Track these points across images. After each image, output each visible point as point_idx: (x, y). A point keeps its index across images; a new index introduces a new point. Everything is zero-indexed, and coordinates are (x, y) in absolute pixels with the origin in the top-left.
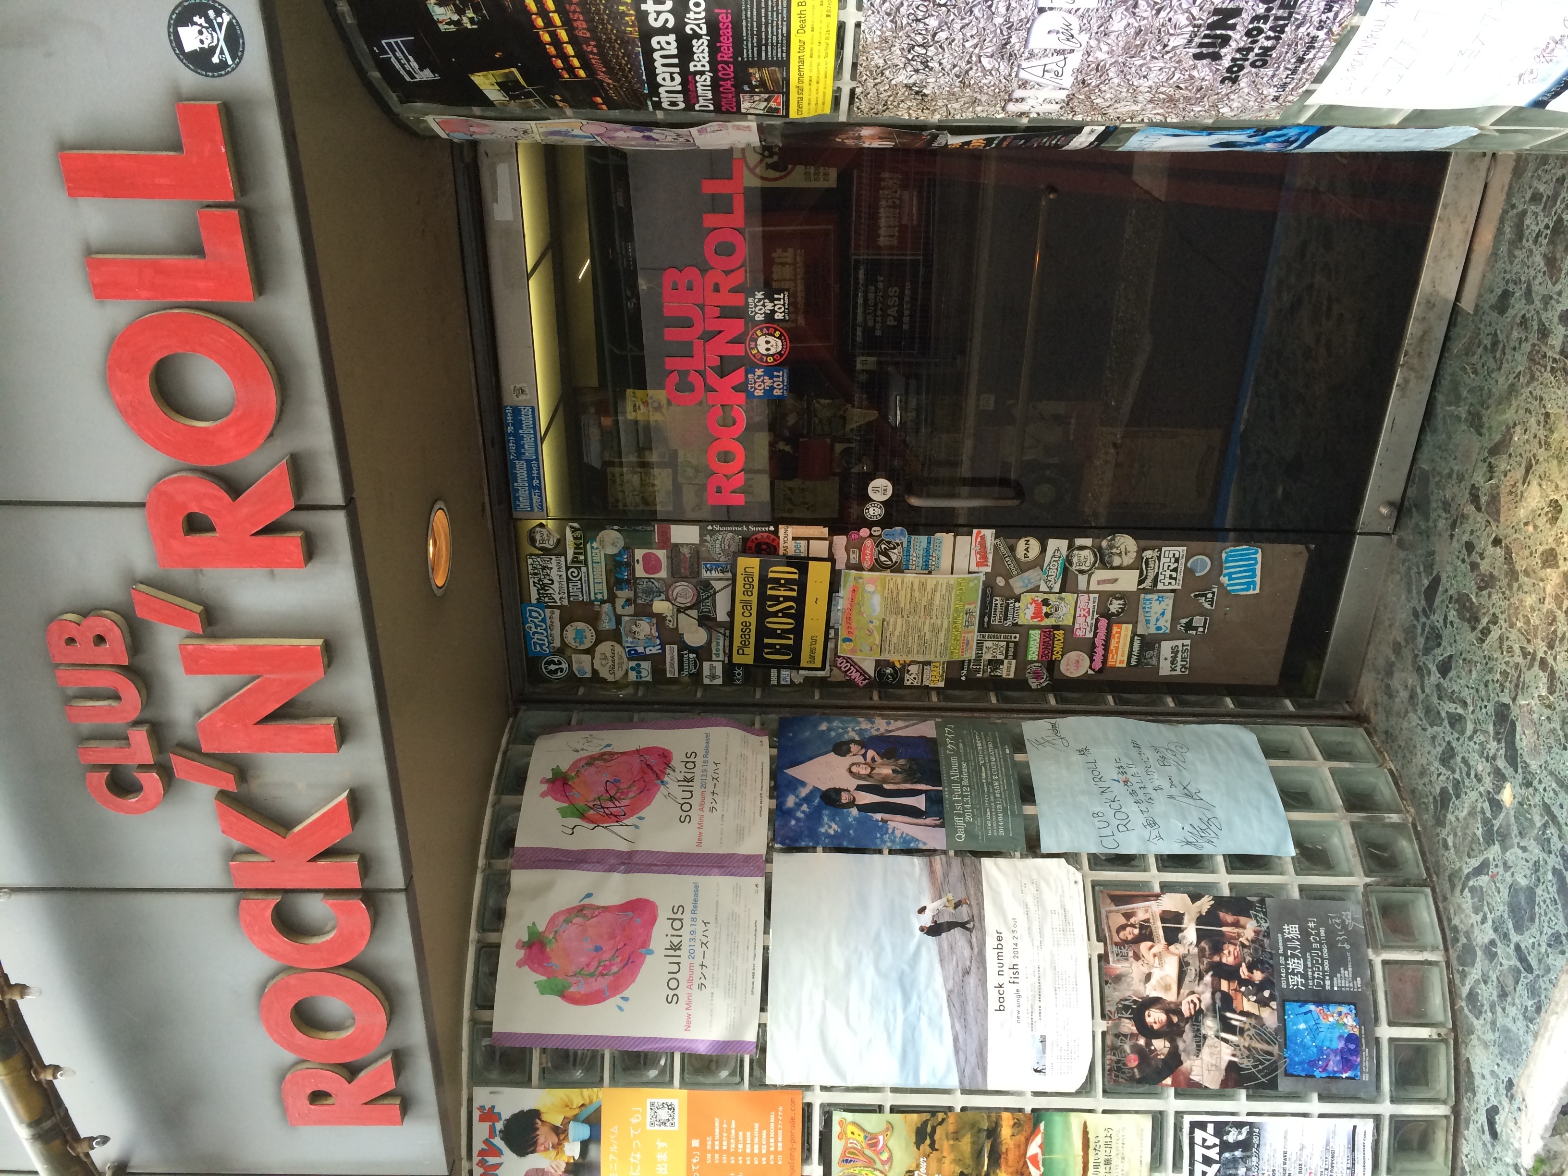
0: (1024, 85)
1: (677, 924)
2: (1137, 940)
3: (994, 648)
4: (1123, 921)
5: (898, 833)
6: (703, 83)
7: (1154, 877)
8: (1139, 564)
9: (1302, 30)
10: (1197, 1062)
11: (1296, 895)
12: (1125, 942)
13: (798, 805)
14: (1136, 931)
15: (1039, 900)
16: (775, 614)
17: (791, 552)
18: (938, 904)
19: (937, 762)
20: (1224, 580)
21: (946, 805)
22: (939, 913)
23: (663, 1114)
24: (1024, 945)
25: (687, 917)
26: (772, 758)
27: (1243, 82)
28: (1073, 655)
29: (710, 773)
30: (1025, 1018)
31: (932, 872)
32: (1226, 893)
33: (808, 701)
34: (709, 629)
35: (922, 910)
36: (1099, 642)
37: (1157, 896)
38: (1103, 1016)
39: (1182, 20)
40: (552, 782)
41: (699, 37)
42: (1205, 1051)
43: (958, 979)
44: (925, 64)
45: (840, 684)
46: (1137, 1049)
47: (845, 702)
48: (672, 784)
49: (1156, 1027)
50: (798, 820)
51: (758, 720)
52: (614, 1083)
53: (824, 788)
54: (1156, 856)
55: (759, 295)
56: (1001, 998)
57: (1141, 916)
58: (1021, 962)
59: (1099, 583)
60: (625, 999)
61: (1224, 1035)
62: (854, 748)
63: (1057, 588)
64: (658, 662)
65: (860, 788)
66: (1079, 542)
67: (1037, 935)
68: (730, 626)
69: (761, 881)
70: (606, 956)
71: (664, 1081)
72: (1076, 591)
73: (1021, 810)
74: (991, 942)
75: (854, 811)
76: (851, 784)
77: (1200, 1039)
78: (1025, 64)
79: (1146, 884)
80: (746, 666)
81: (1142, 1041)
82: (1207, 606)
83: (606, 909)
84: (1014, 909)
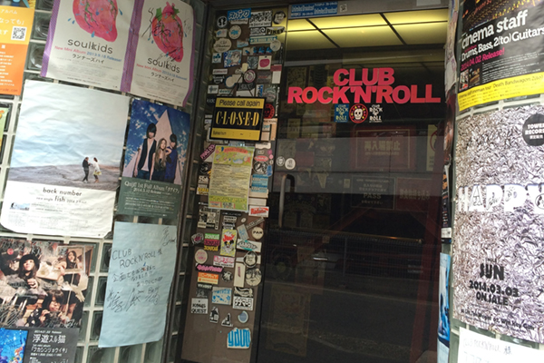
0: (471, 190)
1: (104, 49)
2: (68, 260)
3: (212, 217)
4: (78, 255)
5: (132, 155)
6: (474, 51)
7: (97, 274)
8: (246, 286)
9: (494, 311)
10: (5, 283)
11: (79, 344)
12: (67, 254)
13: (150, 112)
14: (72, 261)
15: (93, 216)
16: (237, 116)
17: (264, 124)
18: (98, 167)
19: (163, 181)
20: (235, 330)
21: (142, 180)
22: (94, 167)
23: (19, 34)
24: (73, 206)
25: (106, 54)
26: (173, 106)
27: (470, 292)
28: (206, 255)
29: (169, 77)
30: (38, 202)
31: (113, 168)
32: (85, 309)
33: (196, 131)
34: (232, 88)
35: (95, 160)
36: (211, 268)
37: (87, 274)
38: (34, 240)
39: (498, 253)
40: (173, 8)
41: (493, 44)
42: (10, 288)
43: (61, 172)
44: (480, 143)
45: (203, 145)
46: (15, 254)
47: (194, 146)
48: (166, 59)
49: (25, 265)
50: (144, 111)
51: (190, 104)
52: (36, 14)
53: (157, 125)
54: (106, 277)
55: (381, 110)
56: (49, 191)
57: (79, 264)
58: (65, 203)
59: (239, 268)
60: (73, 22)
61: (16, 298)
62: (173, 144)
63: (238, 247)
64: (221, 66)
65: (155, 142)
66: (259, 257)
67: (76, 212)
68: (234, 96)
69: (118, 89)
70: (93, 17)
71: (34, 35)
72: (236, 256)
73: (136, 215)
74: (77, 190)
75: (145, 137)
76: (157, 138)
77: (16, 286)
78: (479, 187)
79: (93, 270)
80: (215, 104)
81: (19, 257)
82: (223, 321)
83: (115, 20)
84: (91, 203)
